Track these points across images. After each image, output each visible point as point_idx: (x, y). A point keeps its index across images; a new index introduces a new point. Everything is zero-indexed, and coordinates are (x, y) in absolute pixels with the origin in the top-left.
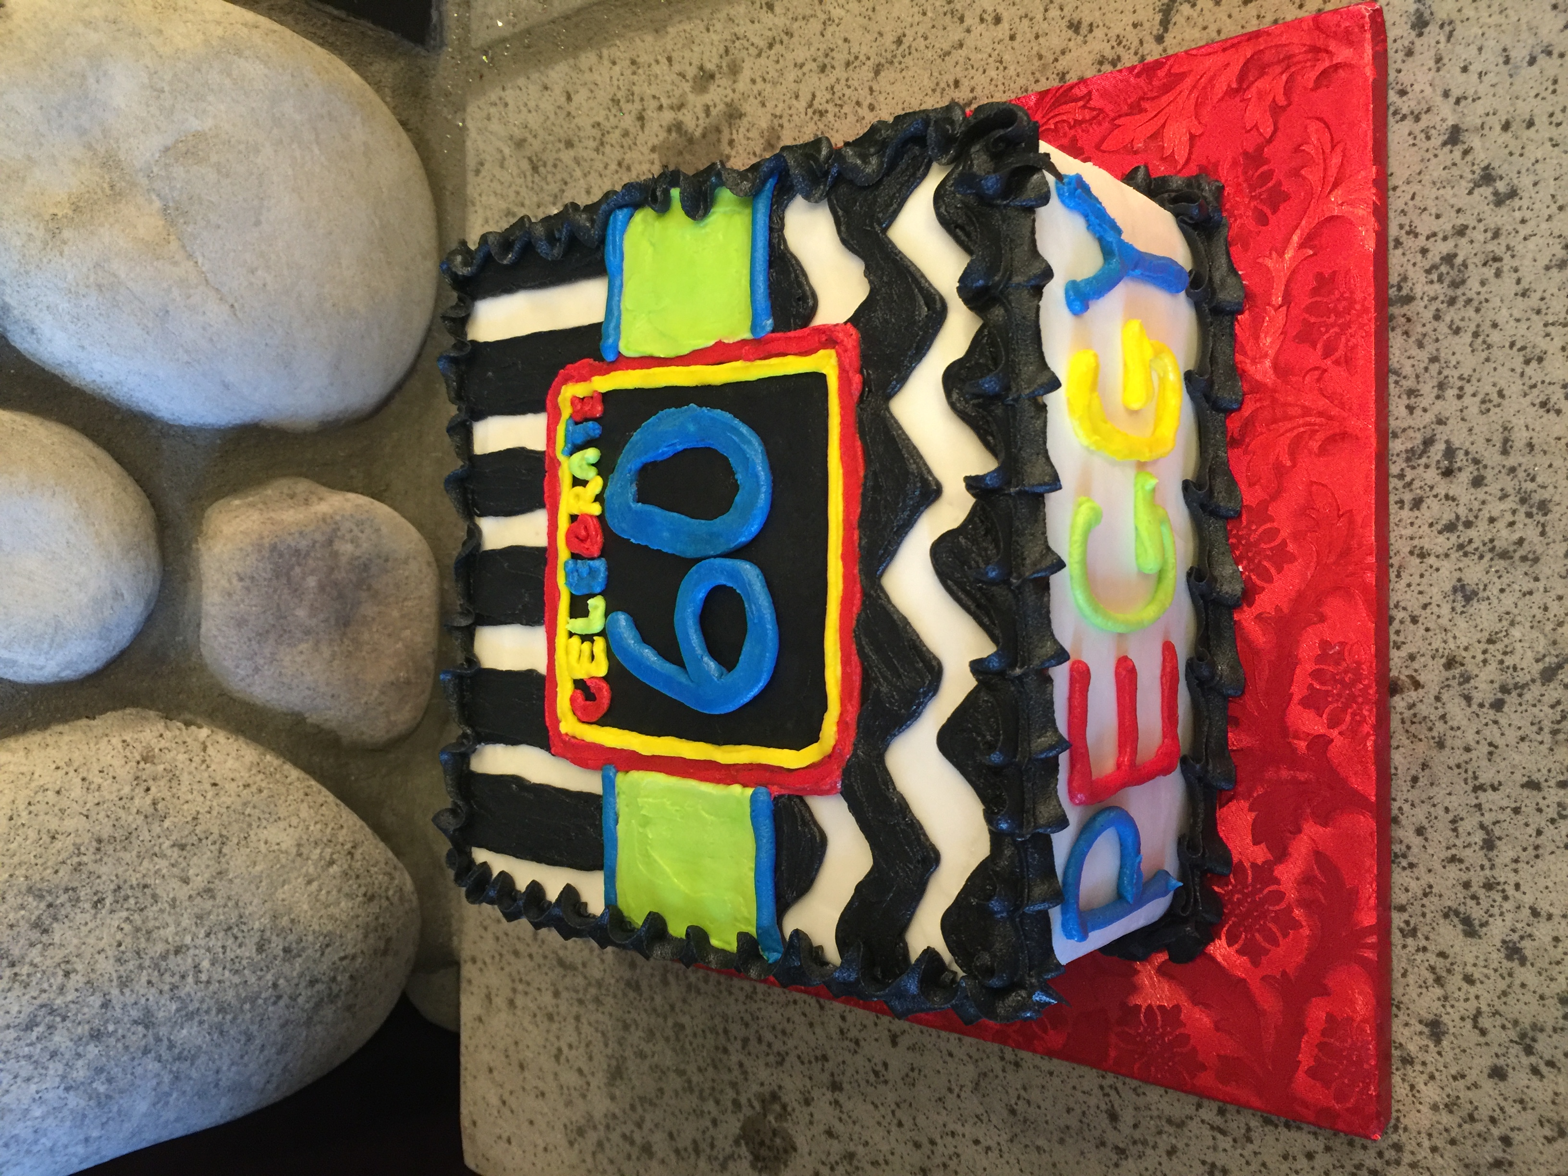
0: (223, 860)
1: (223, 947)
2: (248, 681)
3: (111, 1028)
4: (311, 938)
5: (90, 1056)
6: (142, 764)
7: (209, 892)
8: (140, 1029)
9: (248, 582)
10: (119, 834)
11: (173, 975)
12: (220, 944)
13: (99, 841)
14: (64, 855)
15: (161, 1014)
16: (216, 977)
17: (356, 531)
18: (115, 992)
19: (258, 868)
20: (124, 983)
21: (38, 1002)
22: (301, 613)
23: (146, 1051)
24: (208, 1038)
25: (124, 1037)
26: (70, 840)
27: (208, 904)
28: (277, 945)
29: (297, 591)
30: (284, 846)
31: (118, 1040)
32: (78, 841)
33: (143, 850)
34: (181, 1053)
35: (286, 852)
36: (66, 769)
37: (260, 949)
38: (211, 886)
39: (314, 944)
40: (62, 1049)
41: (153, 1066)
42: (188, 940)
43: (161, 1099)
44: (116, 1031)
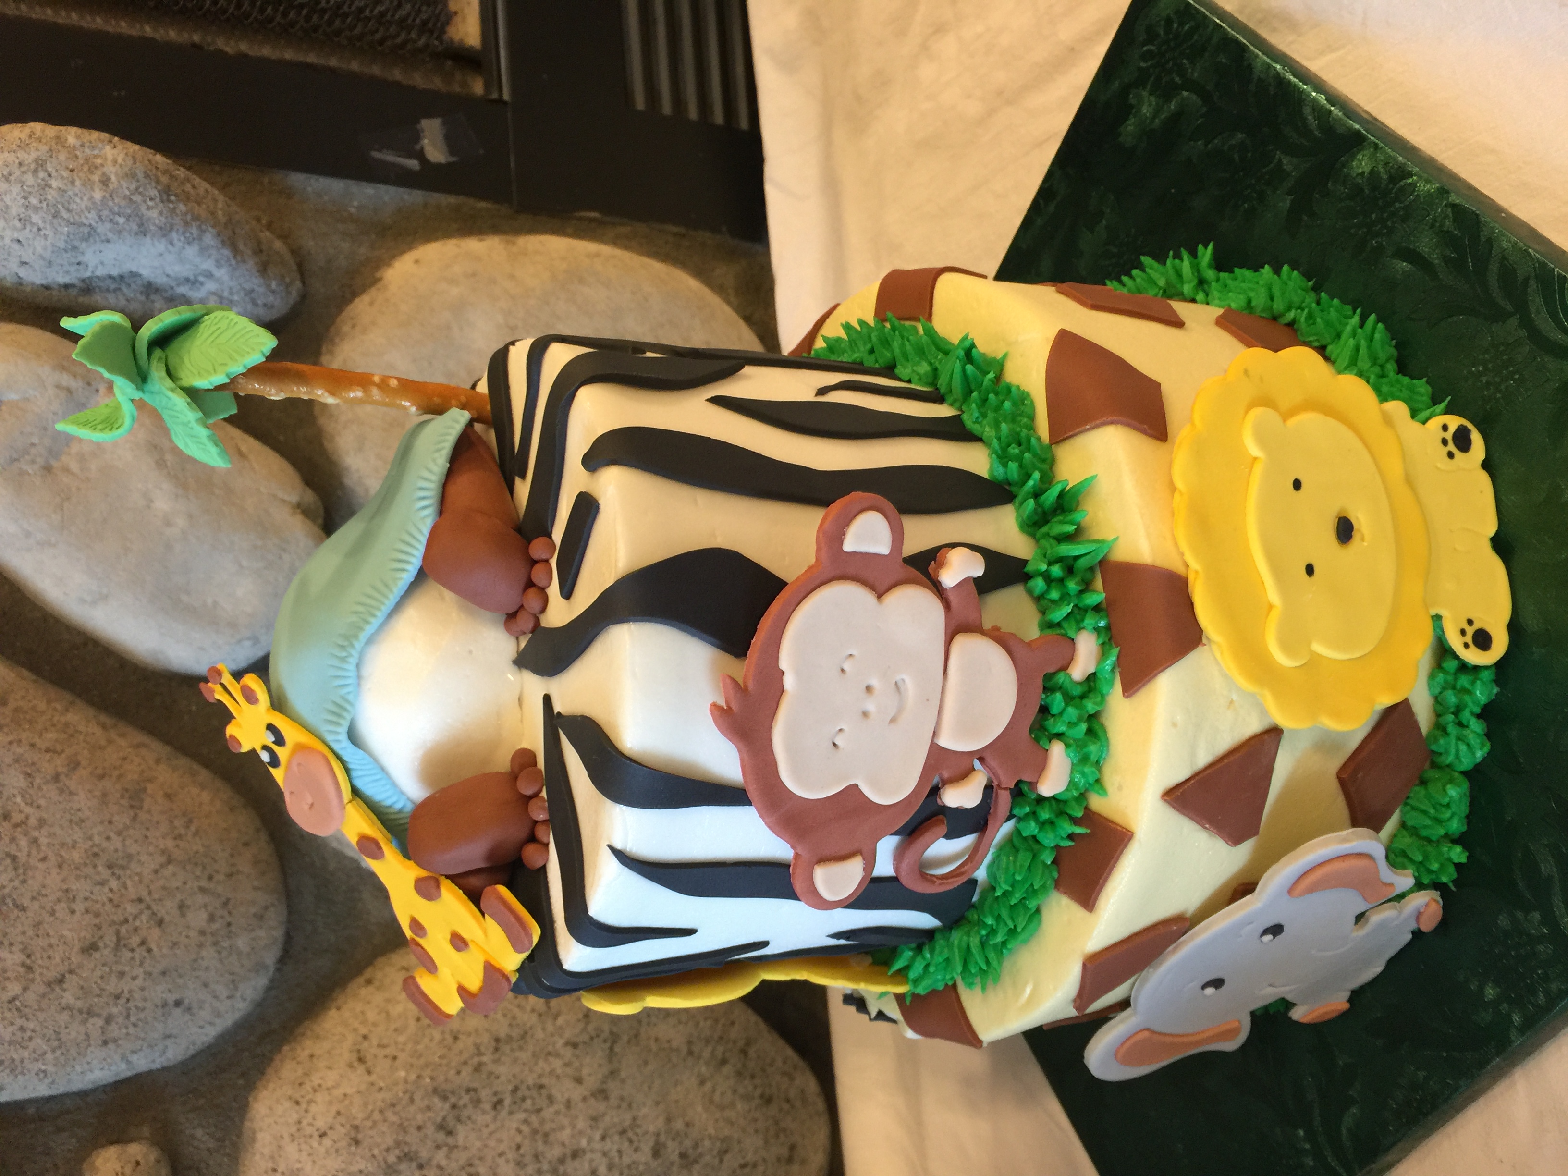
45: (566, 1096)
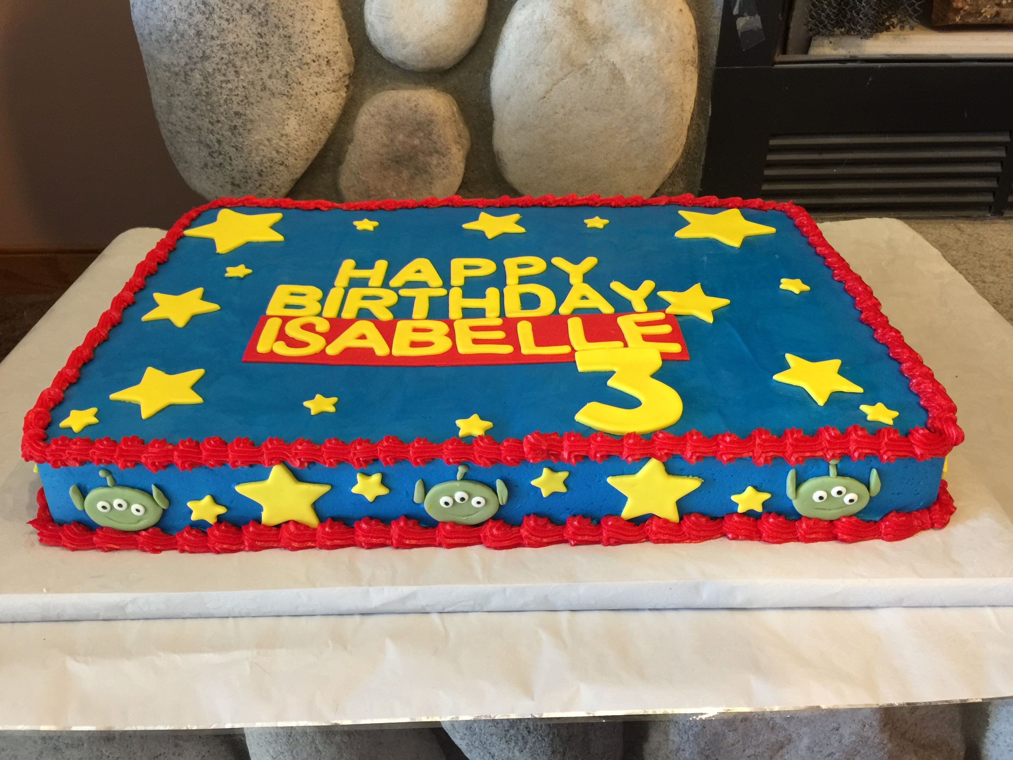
0: (280, 96)
1: (238, 95)
2: (368, 113)
3: (202, 40)
4: (241, 140)
5: (189, 32)
6: (326, 60)
7: (264, 88)
8: (201, 55)
9: (414, 109)
10: (293, 47)
11: (225, 70)
12: (239, 93)
13: (289, 37)
14: (283, 21)
15: (207, 64)
16: (224, 91)
17: (444, 166)
18: (219, 42)
19: (276, 114)
20: (223, 46)
21: (215, 7)
22: (401, 137)
23: (190, 58)
24: (195, 88)
25: (197, 47)
26: (290, 23)
27: (258, 88)
28: (238, 122)
29: (411, 135)
30: (286, 127)
31: (196, 44)
32: (290, 27)
33: (285, 57)
34: (188, 75)
35: (284, 129)
36: (324, 24)
37: (237, 113)
38: (267, 90)
39: (237, 142)
40: (193, 18)
41: (183, 62)
42: (242, 77)
43: (167, 68)
44: (200, 43)
45: (263, 70)
